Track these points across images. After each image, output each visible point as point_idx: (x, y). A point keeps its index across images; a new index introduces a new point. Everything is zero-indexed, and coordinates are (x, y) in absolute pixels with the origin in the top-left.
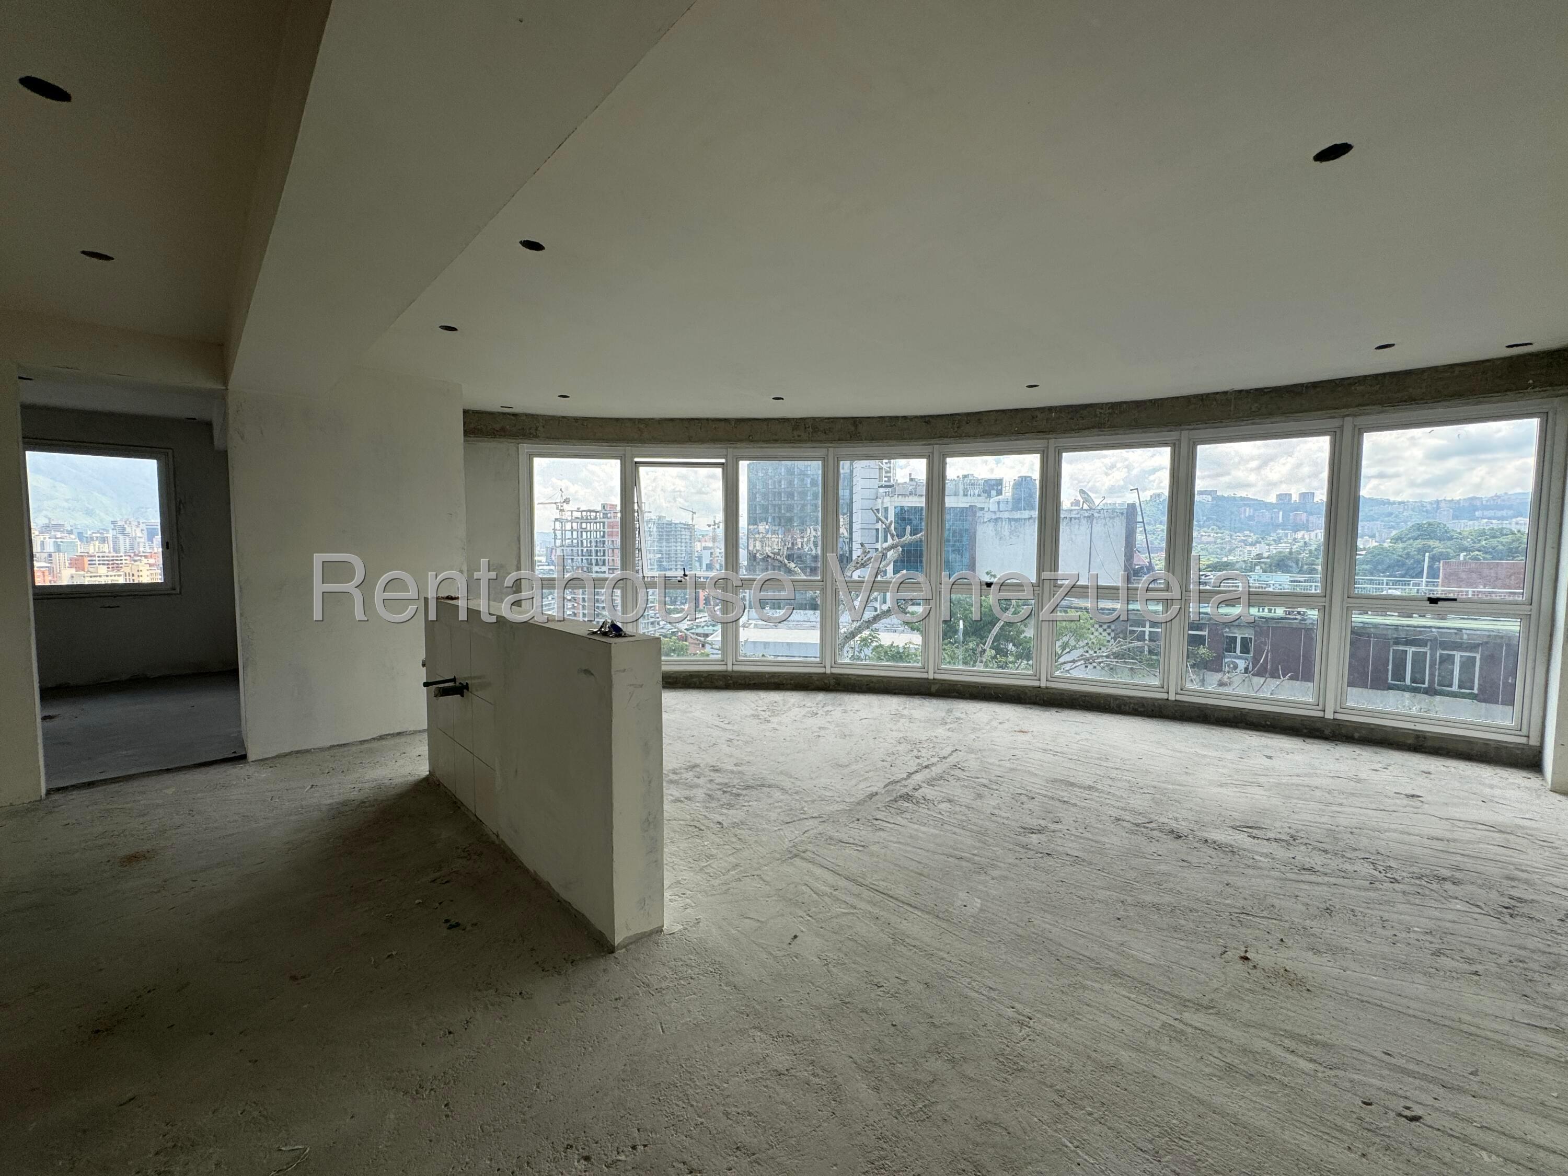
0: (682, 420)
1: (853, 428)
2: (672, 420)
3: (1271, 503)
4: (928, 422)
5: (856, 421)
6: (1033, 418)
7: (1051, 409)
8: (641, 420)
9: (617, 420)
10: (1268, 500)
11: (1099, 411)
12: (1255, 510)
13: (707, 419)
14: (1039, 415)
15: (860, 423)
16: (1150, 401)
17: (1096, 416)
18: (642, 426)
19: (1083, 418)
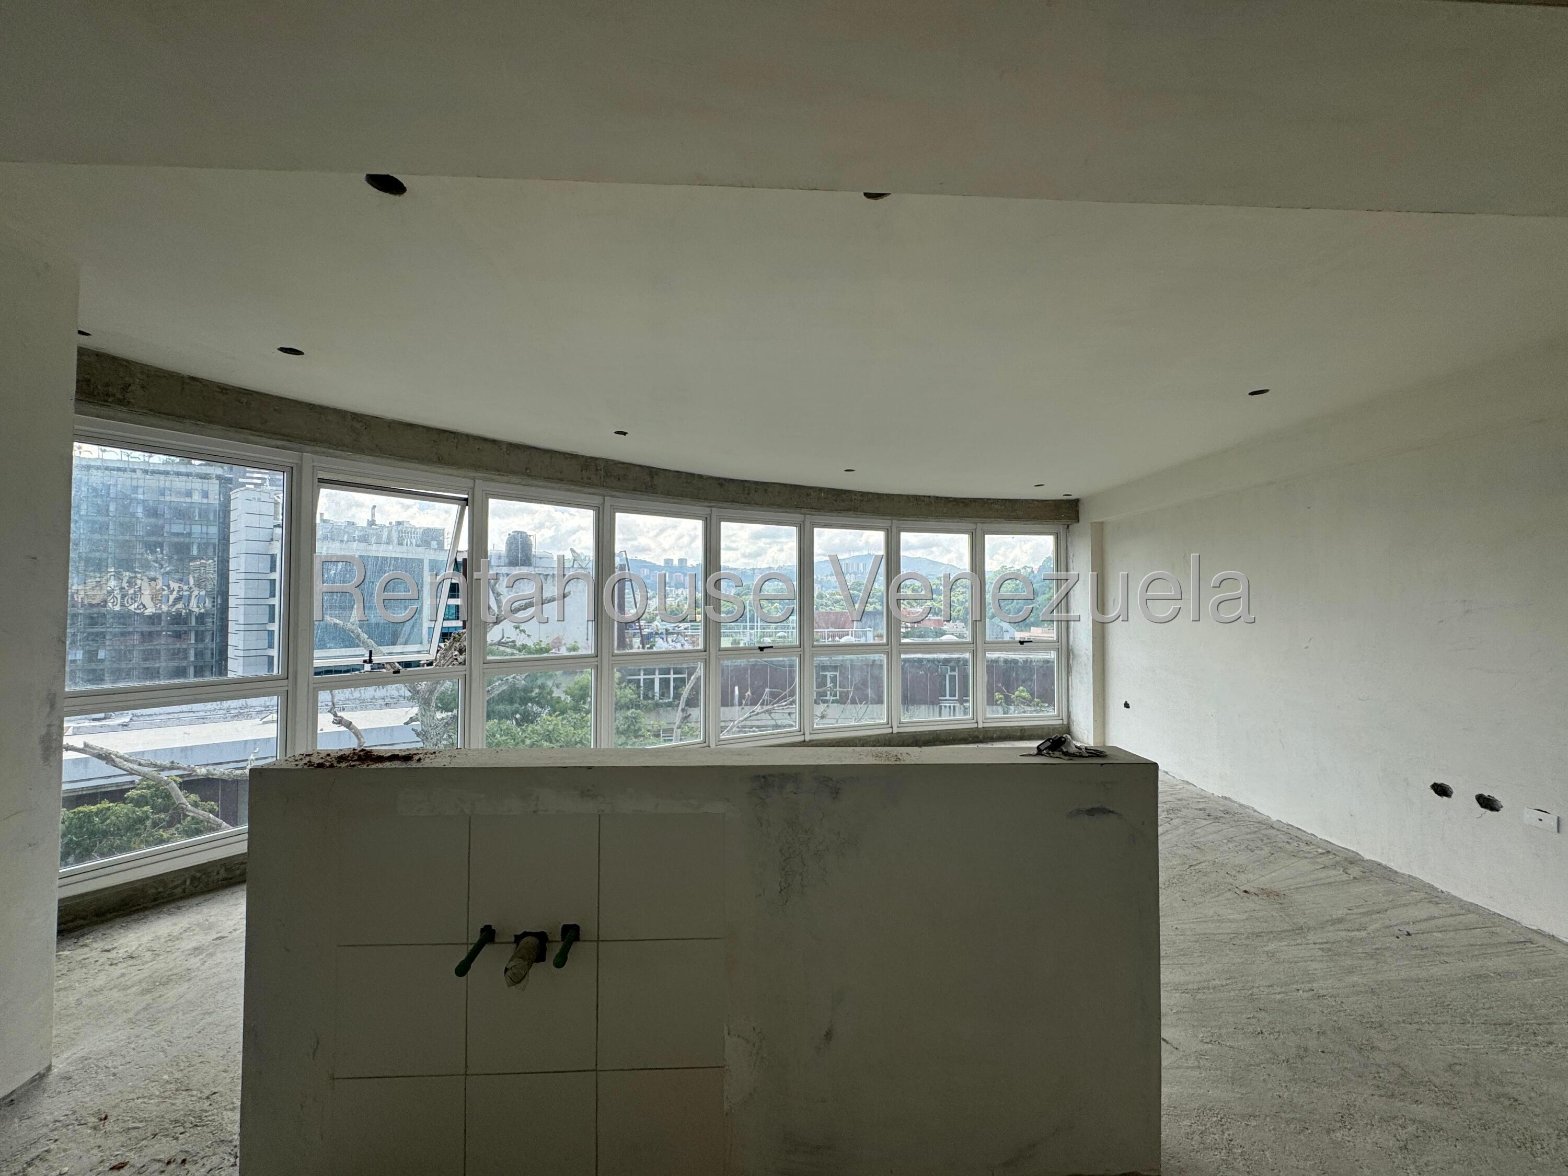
0: (428, 429)
1: (649, 479)
2: (411, 426)
3: (660, 566)
4: (721, 485)
5: (652, 472)
6: (808, 495)
7: (821, 490)
8: (356, 417)
9: (311, 407)
10: (658, 563)
11: (854, 497)
12: (650, 571)
13: (468, 436)
14: (812, 493)
15: (657, 474)
16: (886, 495)
17: (852, 500)
18: (358, 425)
19: (843, 501)
